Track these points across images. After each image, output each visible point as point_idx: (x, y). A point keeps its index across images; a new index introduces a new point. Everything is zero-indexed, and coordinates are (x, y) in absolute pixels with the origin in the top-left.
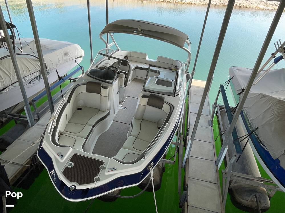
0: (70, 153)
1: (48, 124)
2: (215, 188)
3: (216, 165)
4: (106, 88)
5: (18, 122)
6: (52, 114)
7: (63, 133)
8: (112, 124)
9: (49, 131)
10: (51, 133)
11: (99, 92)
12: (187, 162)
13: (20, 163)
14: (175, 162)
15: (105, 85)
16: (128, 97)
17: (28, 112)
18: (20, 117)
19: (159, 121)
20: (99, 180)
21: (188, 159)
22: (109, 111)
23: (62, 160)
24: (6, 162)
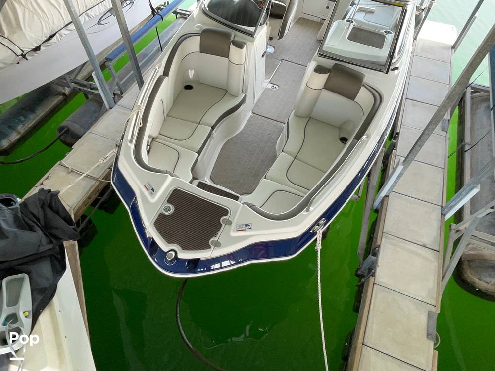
0: (166, 186)
1: (128, 121)
2: (433, 260)
3: (442, 214)
4: (240, 46)
5: (90, 97)
6: (140, 90)
7: (157, 138)
8: (249, 120)
9: (129, 138)
10: (134, 141)
11: (227, 55)
12: (385, 202)
13: (93, 176)
14: (359, 197)
15: (240, 37)
16: (284, 62)
17: (100, 83)
18: (91, 89)
19: (344, 123)
20: (218, 245)
21: (388, 196)
22: (245, 95)
23: (153, 198)
24: (72, 171)
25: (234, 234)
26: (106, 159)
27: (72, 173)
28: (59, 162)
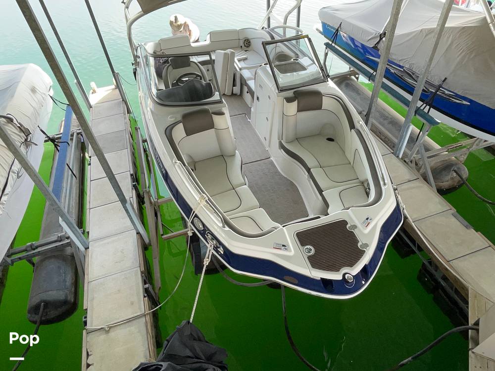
2: (421, 185)
4: (220, 113)
10: (225, 225)
11: (211, 126)
23: (291, 251)
24: (110, 328)
25: (367, 231)
26: (208, 258)
27: (112, 330)
28: (84, 332)
